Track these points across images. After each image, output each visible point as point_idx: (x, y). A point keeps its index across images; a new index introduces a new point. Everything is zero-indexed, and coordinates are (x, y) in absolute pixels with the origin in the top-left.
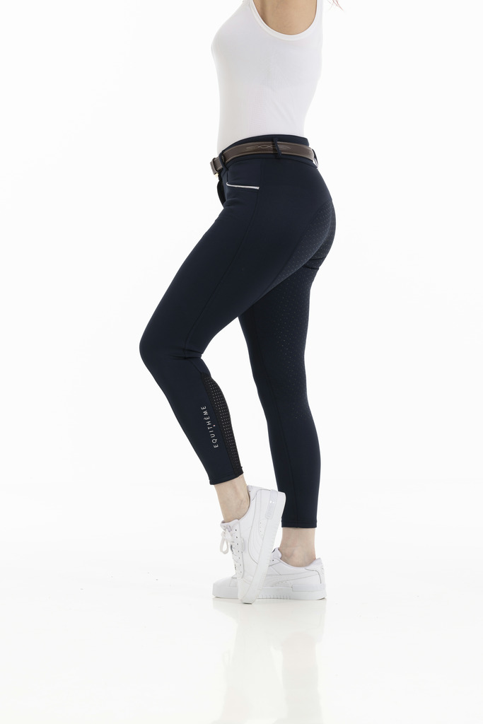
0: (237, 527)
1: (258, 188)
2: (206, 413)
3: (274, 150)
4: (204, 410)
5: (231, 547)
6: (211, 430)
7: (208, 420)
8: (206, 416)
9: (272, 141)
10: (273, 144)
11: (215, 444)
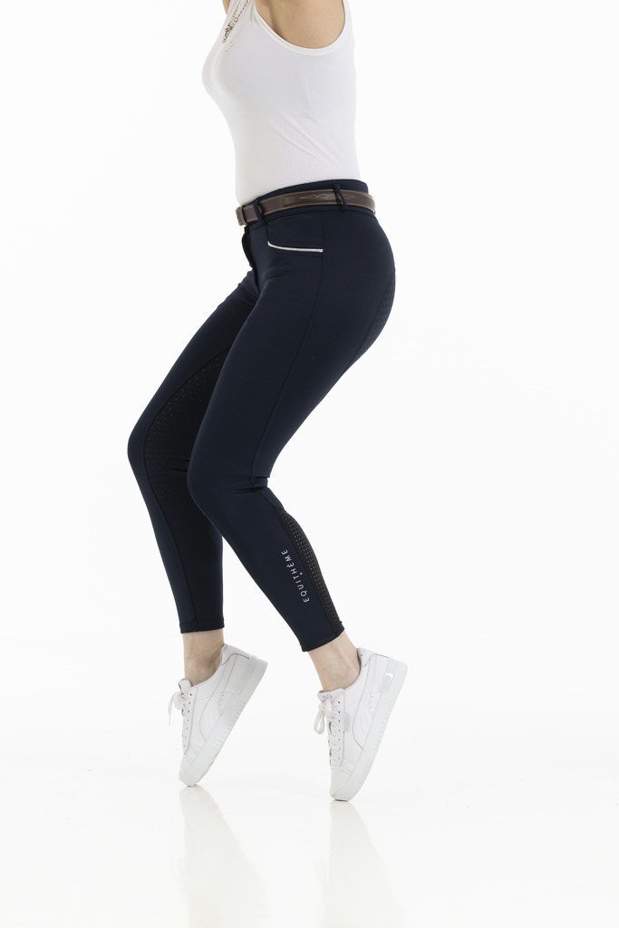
0: (341, 699)
1: (321, 251)
2: (288, 558)
3: (338, 200)
4: (286, 555)
5: (330, 724)
6: (297, 579)
7: (292, 568)
8: (289, 563)
9: (334, 188)
10: (335, 193)
11: (305, 598)
